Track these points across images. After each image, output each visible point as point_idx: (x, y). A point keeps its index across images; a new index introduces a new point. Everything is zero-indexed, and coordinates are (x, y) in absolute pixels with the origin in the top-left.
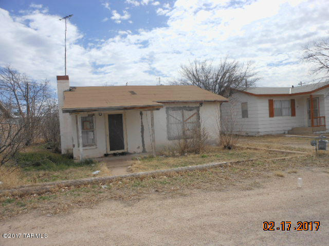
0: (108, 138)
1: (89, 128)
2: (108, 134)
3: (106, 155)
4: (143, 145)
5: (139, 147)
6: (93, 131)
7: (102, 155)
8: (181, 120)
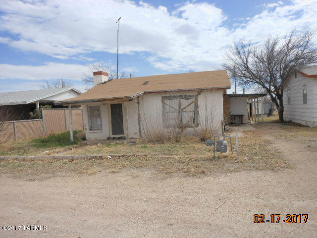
0: (111, 123)
1: (97, 115)
2: (111, 120)
3: (109, 138)
4: (140, 132)
5: (136, 134)
6: (101, 118)
7: (106, 138)
8: (178, 109)
